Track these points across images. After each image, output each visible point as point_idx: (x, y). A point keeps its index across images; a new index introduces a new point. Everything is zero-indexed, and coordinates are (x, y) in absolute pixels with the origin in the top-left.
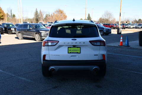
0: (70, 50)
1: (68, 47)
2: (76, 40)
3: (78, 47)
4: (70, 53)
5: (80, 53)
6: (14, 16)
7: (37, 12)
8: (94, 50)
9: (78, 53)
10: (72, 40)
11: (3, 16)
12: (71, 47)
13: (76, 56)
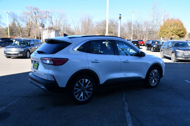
0: (34, 65)
2: (36, 55)
5: (37, 69)
11: (183, 33)
13: (36, 72)
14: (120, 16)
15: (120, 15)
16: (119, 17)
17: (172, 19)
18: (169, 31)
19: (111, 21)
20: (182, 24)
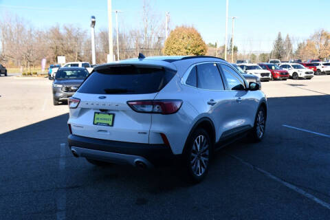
0: (98, 119)
1: (95, 113)
2: (105, 97)
3: (109, 114)
4: (97, 124)
5: (112, 125)
6: (235, 49)
7: (280, 39)
8: (139, 121)
9: (108, 125)
10: (100, 98)
11: (202, 51)
12: (98, 113)
13: (106, 131)
14: (93, 20)
15: (93, 17)
16: (91, 22)
17: (183, 27)
18: (181, 46)
19: (68, 30)
20: (199, 35)
